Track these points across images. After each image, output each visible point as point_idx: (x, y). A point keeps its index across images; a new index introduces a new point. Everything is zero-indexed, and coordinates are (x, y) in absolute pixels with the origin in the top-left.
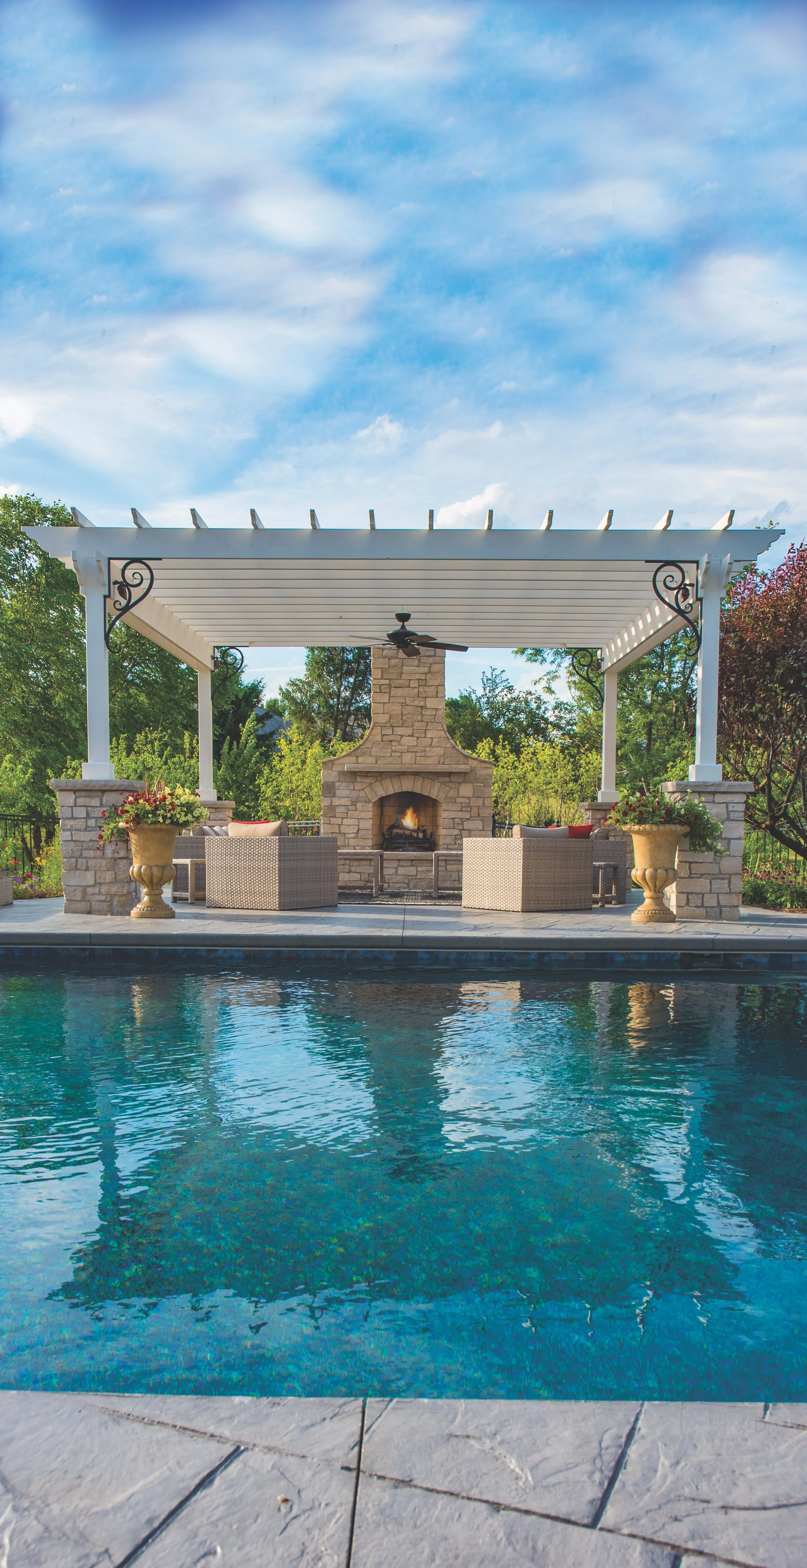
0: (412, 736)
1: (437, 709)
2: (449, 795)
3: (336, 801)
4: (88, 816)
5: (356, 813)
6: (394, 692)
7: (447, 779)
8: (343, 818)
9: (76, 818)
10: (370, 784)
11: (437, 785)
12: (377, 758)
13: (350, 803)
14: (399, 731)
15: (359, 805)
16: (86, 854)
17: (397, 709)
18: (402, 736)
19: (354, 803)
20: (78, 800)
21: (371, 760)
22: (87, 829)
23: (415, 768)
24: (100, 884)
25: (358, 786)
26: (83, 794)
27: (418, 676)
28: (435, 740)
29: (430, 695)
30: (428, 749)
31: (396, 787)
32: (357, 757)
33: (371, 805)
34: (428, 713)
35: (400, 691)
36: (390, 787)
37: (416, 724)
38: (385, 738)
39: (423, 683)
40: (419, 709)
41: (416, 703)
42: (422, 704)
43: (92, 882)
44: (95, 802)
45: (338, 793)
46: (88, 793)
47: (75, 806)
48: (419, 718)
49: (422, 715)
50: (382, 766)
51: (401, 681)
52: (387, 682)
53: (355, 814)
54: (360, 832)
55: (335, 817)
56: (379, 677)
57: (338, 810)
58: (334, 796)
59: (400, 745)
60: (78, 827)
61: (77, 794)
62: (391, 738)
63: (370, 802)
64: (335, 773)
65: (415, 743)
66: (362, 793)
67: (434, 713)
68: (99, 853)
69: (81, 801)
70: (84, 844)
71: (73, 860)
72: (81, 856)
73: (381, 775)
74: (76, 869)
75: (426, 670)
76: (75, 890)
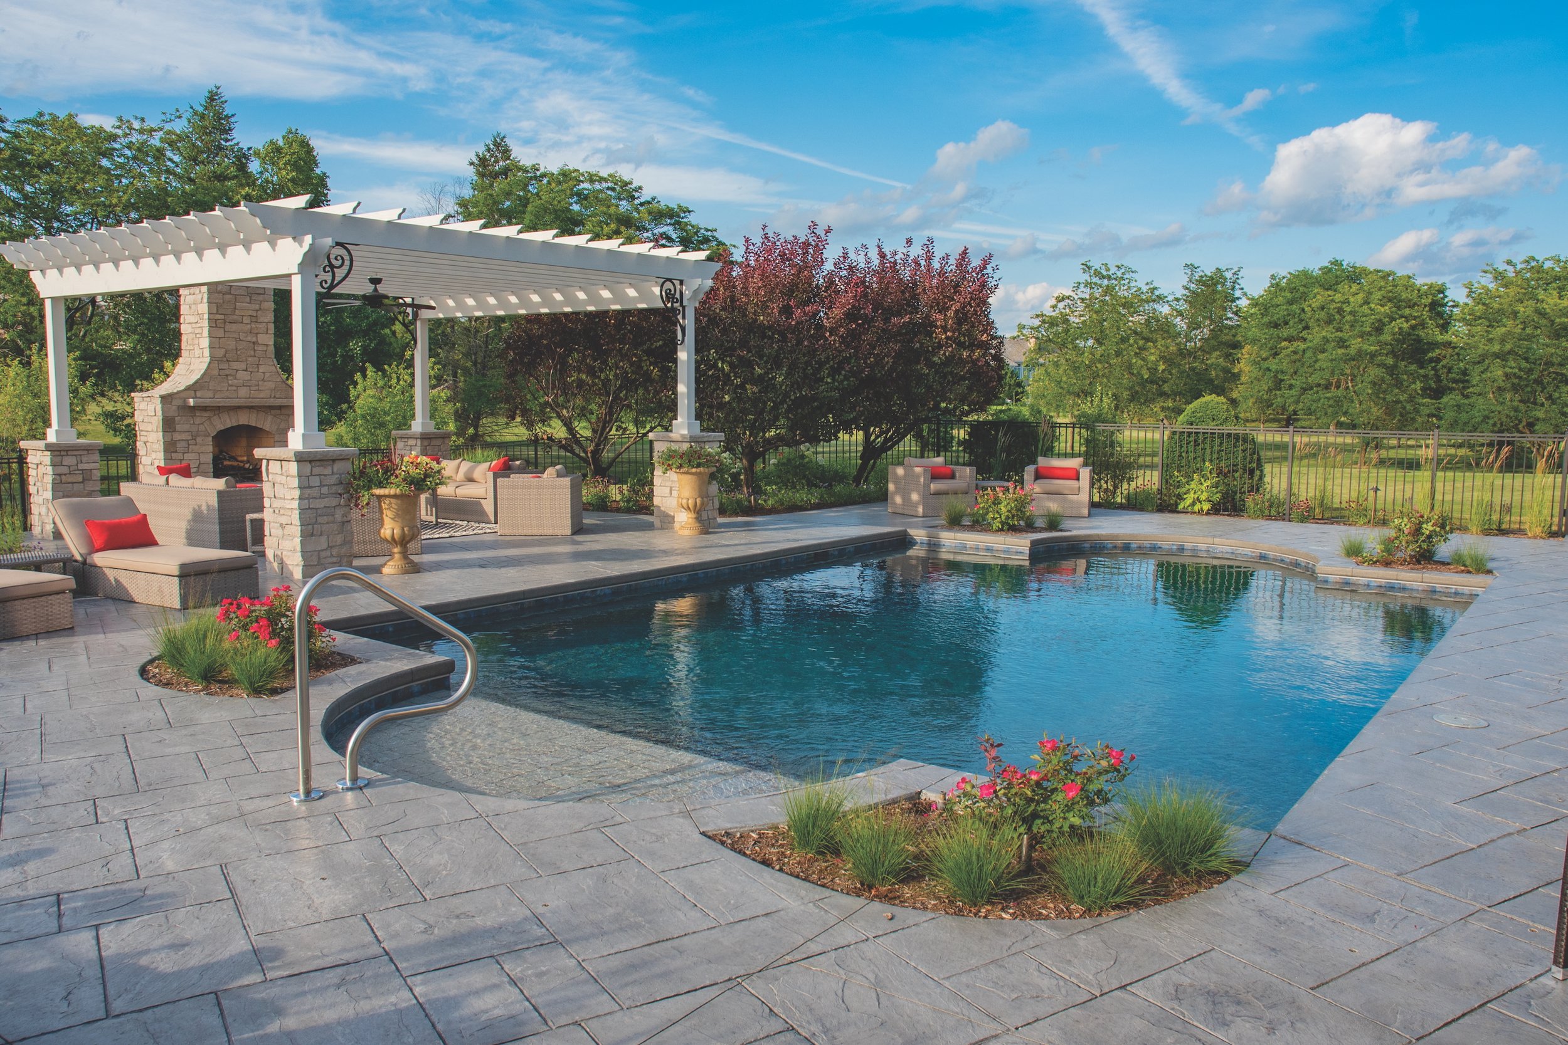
0: (246, 370)
1: (267, 345)
2: (281, 427)
3: (177, 437)
4: (321, 485)
5: (197, 447)
6: (228, 327)
7: (279, 412)
8: (184, 453)
9: (312, 487)
10: (209, 418)
11: (270, 418)
12: (215, 392)
13: (190, 438)
14: (235, 365)
15: (199, 439)
16: (320, 520)
17: (232, 344)
18: (237, 370)
19: (194, 438)
20: (314, 469)
21: (210, 394)
22: (321, 497)
23: (250, 402)
24: (331, 547)
25: (198, 421)
26: (318, 463)
27: (251, 313)
28: (267, 375)
29: (261, 331)
30: (260, 383)
31: (233, 421)
32: (195, 391)
33: (211, 439)
34: (260, 348)
35: (234, 327)
36: (228, 421)
37: (250, 359)
38: (222, 372)
39: (254, 319)
40: (252, 345)
41: (249, 338)
42: (254, 339)
43: (325, 546)
44: (328, 471)
45: (178, 427)
46: (322, 463)
47: (312, 475)
48: (252, 353)
49: (255, 350)
50: (219, 401)
51: (235, 317)
52: (222, 317)
53: (195, 448)
54: (201, 466)
55: (176, 452)
56: (215, 312)
57: (178, 445)
58: (175, 431)
59: (236, 379)
60: (315, 495)
61: (313, 464)
62: (227, 372)
63: (209, 435)
64: (174, 408)
65: (249, 378)
66: (201, 428)
67: (265, 349)
68: (331, 518)
69: (316, 470)
70: (319, 511)
71: (310, 527)
72: (316, 523)
73: (218, 409)
74: (312, 535)
75: (257, 307)
76: (311, 556)
